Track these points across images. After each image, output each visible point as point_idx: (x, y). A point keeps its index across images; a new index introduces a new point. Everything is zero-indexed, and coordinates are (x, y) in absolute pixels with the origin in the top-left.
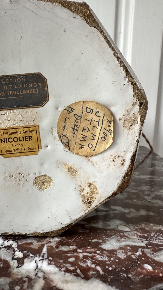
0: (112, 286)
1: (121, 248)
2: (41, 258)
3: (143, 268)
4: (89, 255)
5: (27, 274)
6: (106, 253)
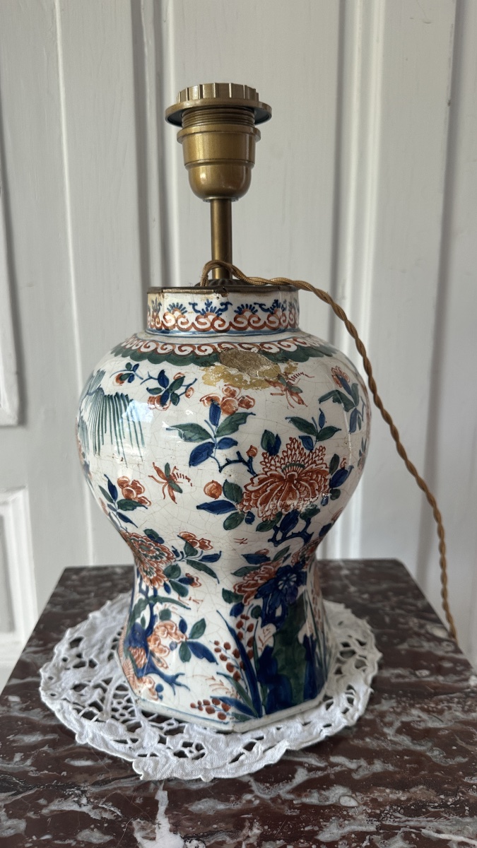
1: (343, 838)
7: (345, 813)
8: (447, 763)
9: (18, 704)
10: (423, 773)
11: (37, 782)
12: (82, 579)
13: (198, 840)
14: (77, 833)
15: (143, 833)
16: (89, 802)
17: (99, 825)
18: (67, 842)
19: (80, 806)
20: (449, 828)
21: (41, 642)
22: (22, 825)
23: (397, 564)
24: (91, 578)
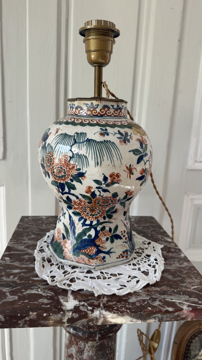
0: (134, 318)
1: (137, 301)
2: (101, 309)
3: (147, 309)
4: (123, 305)
5: (96, 316)
6: (131, 304)
7: (138, 294)
8: (174, 279)
9: (9, 260)
10: (165, 282)
11: (20, 284)
12: (29, 220)
13: (84, 301)
14: (38, 300)
15: (63, 300)
16: (41, 290)
17: (46, 297)
18: (35, 302)
19: (38, 292)
20: (175, 298)
21: (16, 240)
22: (16, 298)
23: (152, 218)
24: (33, 220)
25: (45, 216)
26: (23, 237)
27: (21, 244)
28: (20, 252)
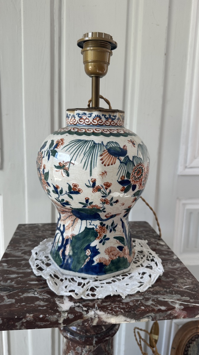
0: (128, 317)
1: (131, 301)
2: (96, 309)
3: (141, 308)
4: (117, 305)
5: (91, 317)
6: (125, 304)
8: (166, 280)
9: (6, 266)
10: (158, 283)
11: (17, 288)
12: (26, 228)
13: (79, 303)
14: (34, 302)
15: (59, 302)
16: (38, 293)
17: (43, 300)
18: (31, 305)
19: (35, 295)
20: (168, 298)
21: (13, 247)
22: (14, 301)
23: (146, 223)
24: (30, 227)
25: (42, 224)
26: (20, 244)
27: (18, 250)
28: (17, 258)
